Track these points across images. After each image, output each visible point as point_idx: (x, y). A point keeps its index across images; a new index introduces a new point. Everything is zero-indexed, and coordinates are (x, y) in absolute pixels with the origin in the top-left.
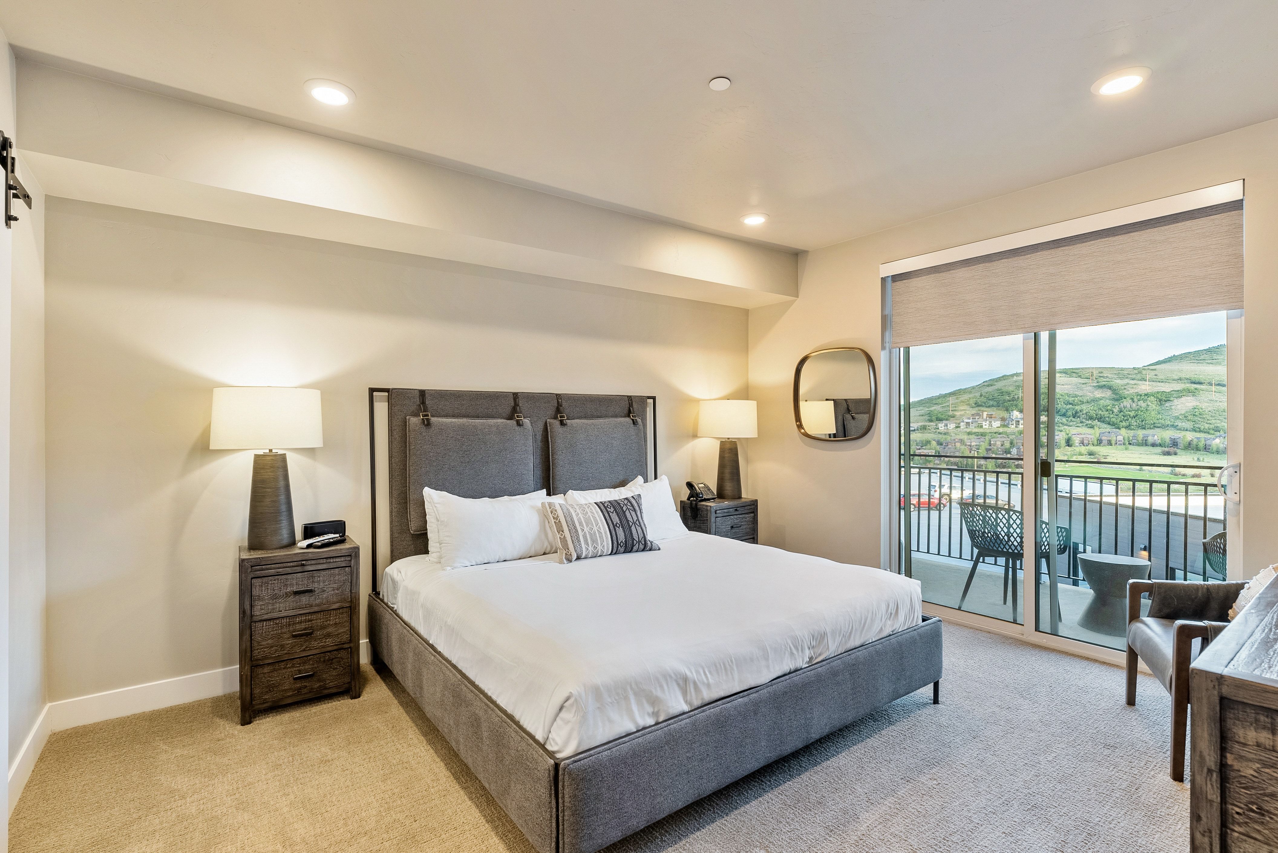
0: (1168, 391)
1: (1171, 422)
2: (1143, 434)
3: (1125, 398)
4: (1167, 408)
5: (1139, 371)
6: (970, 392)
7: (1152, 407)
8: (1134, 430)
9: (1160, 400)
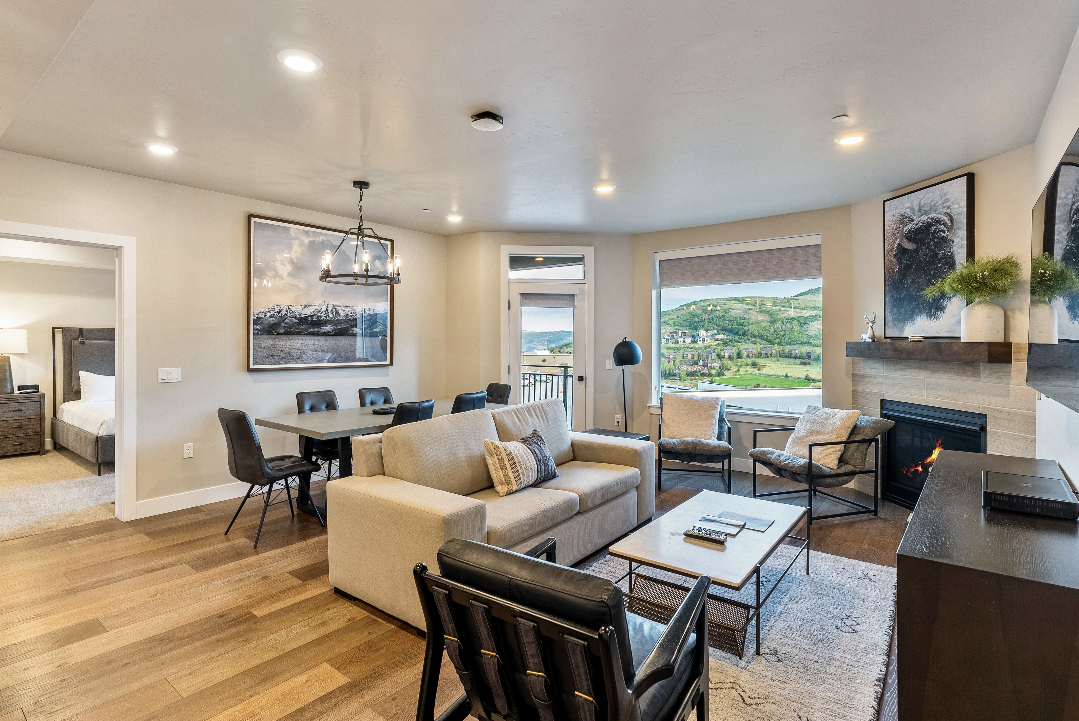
0: (805, 316)
1: (807, 340)
2: (789, 349)
3: (778, 321)
4: (805, 329)
5: (788, 300)
6: (670, 314)
7: (795, 328)
8: (783, 346)
9: (801, 323)
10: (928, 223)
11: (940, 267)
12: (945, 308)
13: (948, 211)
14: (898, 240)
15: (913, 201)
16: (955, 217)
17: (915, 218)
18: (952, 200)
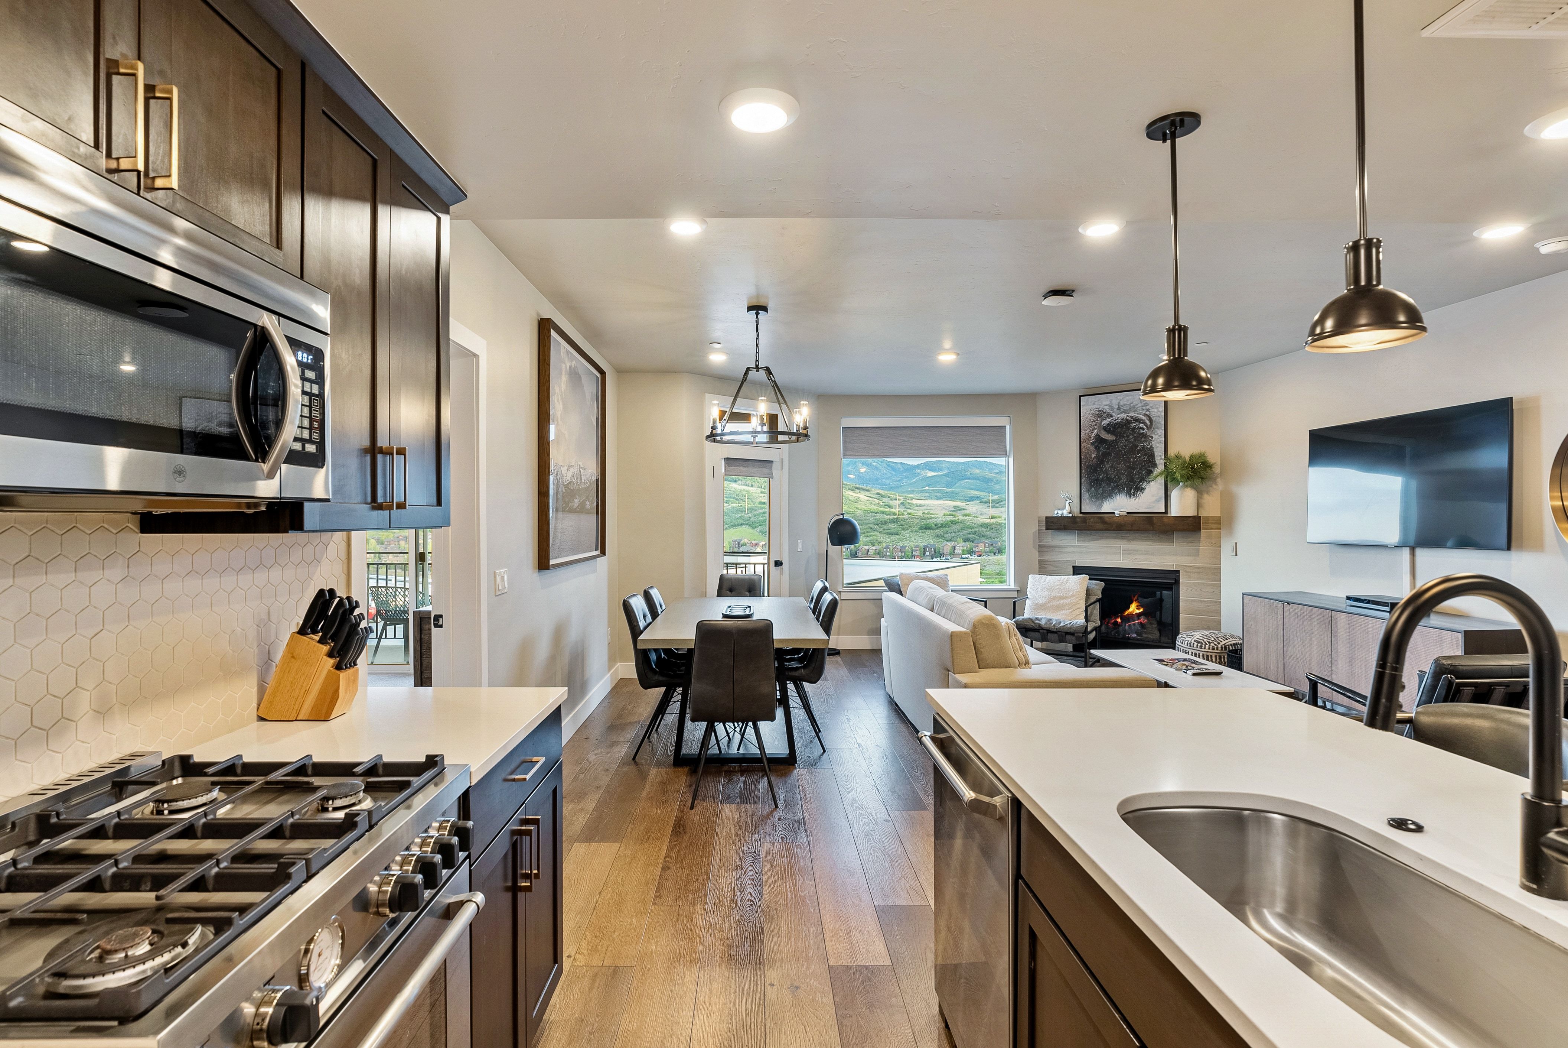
10: (1127, 420)
11: (1140, 457)
12: (1144, 489)
13: (1148, 413)
14: (1096, 431)
15: (1112, 400)
16: (1154, 419)
17: (1114, 414)
18: (1151, 405)
